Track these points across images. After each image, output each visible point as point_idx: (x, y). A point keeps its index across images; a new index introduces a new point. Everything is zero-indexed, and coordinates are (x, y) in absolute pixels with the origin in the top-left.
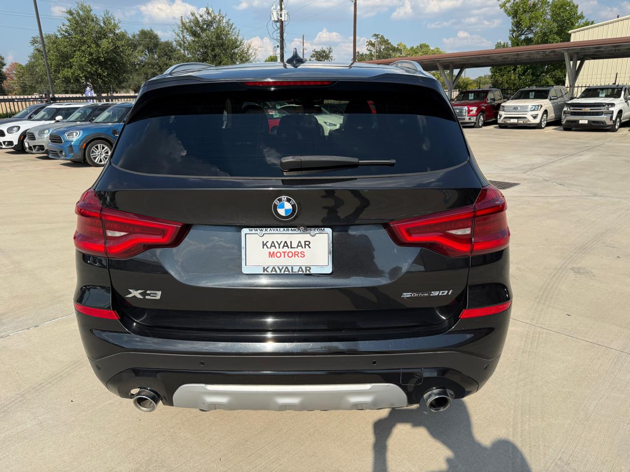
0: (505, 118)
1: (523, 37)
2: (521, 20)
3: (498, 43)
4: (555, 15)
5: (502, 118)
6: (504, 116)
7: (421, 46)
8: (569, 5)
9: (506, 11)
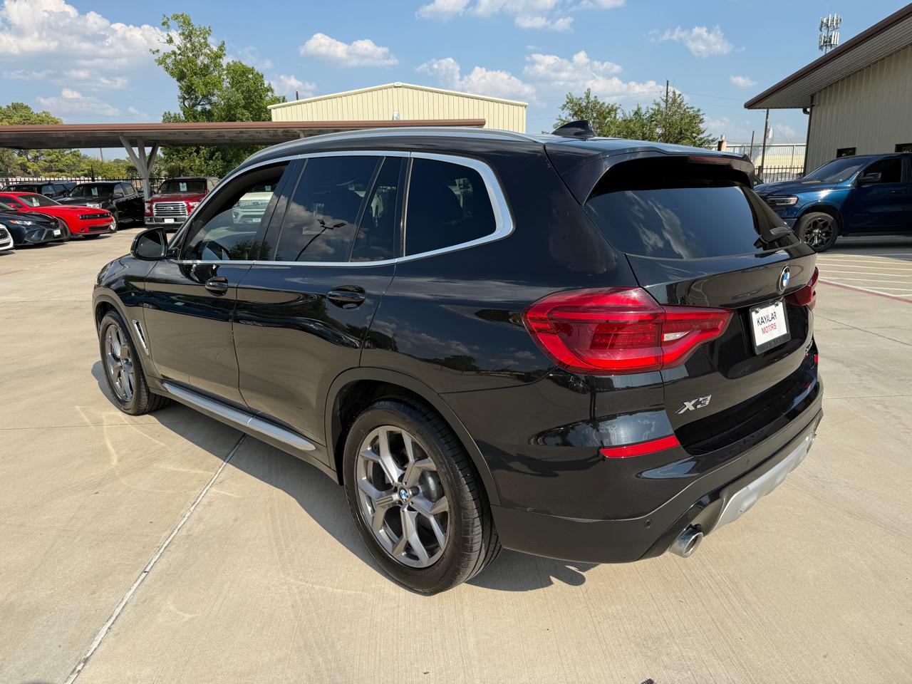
0: (244, 216)
1: (199, 108)
2: (192, 84)
3: (165, 113)
4: (235, 83)
5: (239, 217)
6: (241, 214)
7: (15, 107)
8: (253, 73)
9: (167, 69)
